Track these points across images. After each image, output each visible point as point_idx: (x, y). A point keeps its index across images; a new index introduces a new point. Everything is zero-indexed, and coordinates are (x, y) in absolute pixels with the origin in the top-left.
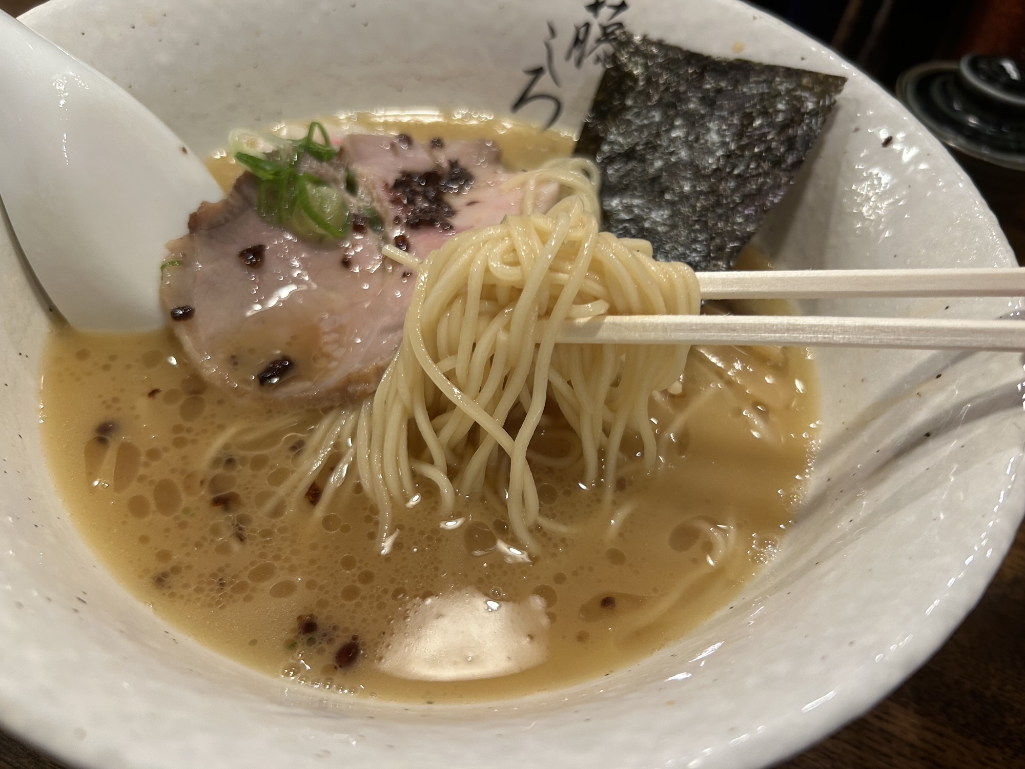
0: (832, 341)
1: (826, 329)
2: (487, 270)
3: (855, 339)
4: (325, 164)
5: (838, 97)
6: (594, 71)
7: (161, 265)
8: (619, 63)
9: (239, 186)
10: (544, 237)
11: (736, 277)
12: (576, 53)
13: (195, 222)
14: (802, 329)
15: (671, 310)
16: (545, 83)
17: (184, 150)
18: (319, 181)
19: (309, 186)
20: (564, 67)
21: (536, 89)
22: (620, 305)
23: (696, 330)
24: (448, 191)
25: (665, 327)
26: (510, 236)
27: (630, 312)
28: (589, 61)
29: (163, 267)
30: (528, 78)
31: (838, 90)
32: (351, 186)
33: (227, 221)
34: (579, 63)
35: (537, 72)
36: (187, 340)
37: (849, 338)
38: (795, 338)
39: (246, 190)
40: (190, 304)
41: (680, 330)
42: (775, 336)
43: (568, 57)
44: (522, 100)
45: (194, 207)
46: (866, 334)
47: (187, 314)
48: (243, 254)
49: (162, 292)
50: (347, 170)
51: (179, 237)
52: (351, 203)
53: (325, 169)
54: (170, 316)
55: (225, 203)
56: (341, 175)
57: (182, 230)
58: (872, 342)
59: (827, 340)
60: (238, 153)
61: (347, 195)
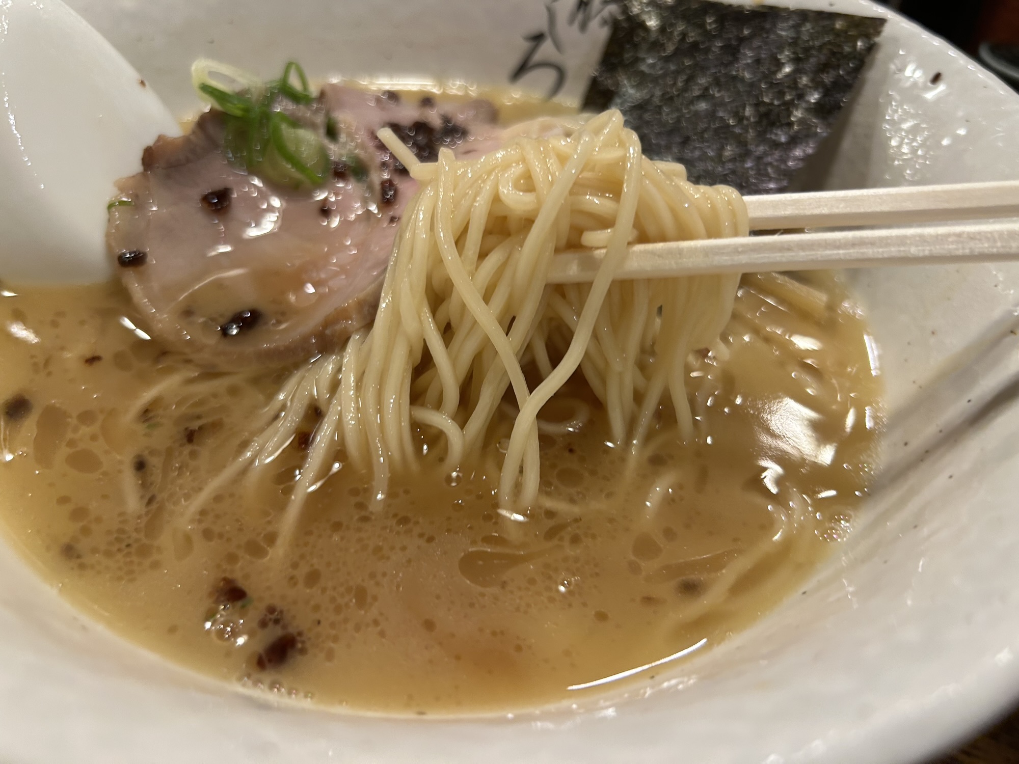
0: (909, 255)
1: (902, 240)
2: (496, 199)
3: (938, 250)
4: (302, 107)
5: (877, 39)
6: (599, 33)
7: (106, 205)
8: (631, 14)
9: (203, 122)
10: (563, 159)
11: (789, 199)
12: (580, 16)
13: (150, 158)
14: (872, 243)
15: (713, 232)
16: (546, 50)
17: (142, 83)
18: (296, 123)
19: (284, 127)
20: (567, 32)
21: (538, 57)
22: (651, 230)
23: (743, 252)
24: (441, 142)
25: (707, 251)
26: (524, 160)
27: (663, 239)
28: (594, 24)
29: (110, 206)
30: (526, 45)
31: (878, 33)
32: (332, 132)
33: (188, 161)
34: (583, 26)
35: (537, 38)
36: (136, 289)
37: (931, 250)
38: (863, 253)
39: (212, 129)
40: (142, 250)
41: (723, 253)
42: (838, 254)
43: (571, 21)
44: (521, 69)
45: (150, 141)
46: (952, 243)
47: (136, 261)
48: (206, 199)
49: (108, 235)
50: (328, 114)
51: (131, 175)
52: (330, 149)
53: (302, 111)
54: (116, 262)
55: (187, 140)
56: (320, 119)
57: (134, 166)
58: (960, 252)
59: (902, 254)
60: (203, 84)
61: (326, 142)
